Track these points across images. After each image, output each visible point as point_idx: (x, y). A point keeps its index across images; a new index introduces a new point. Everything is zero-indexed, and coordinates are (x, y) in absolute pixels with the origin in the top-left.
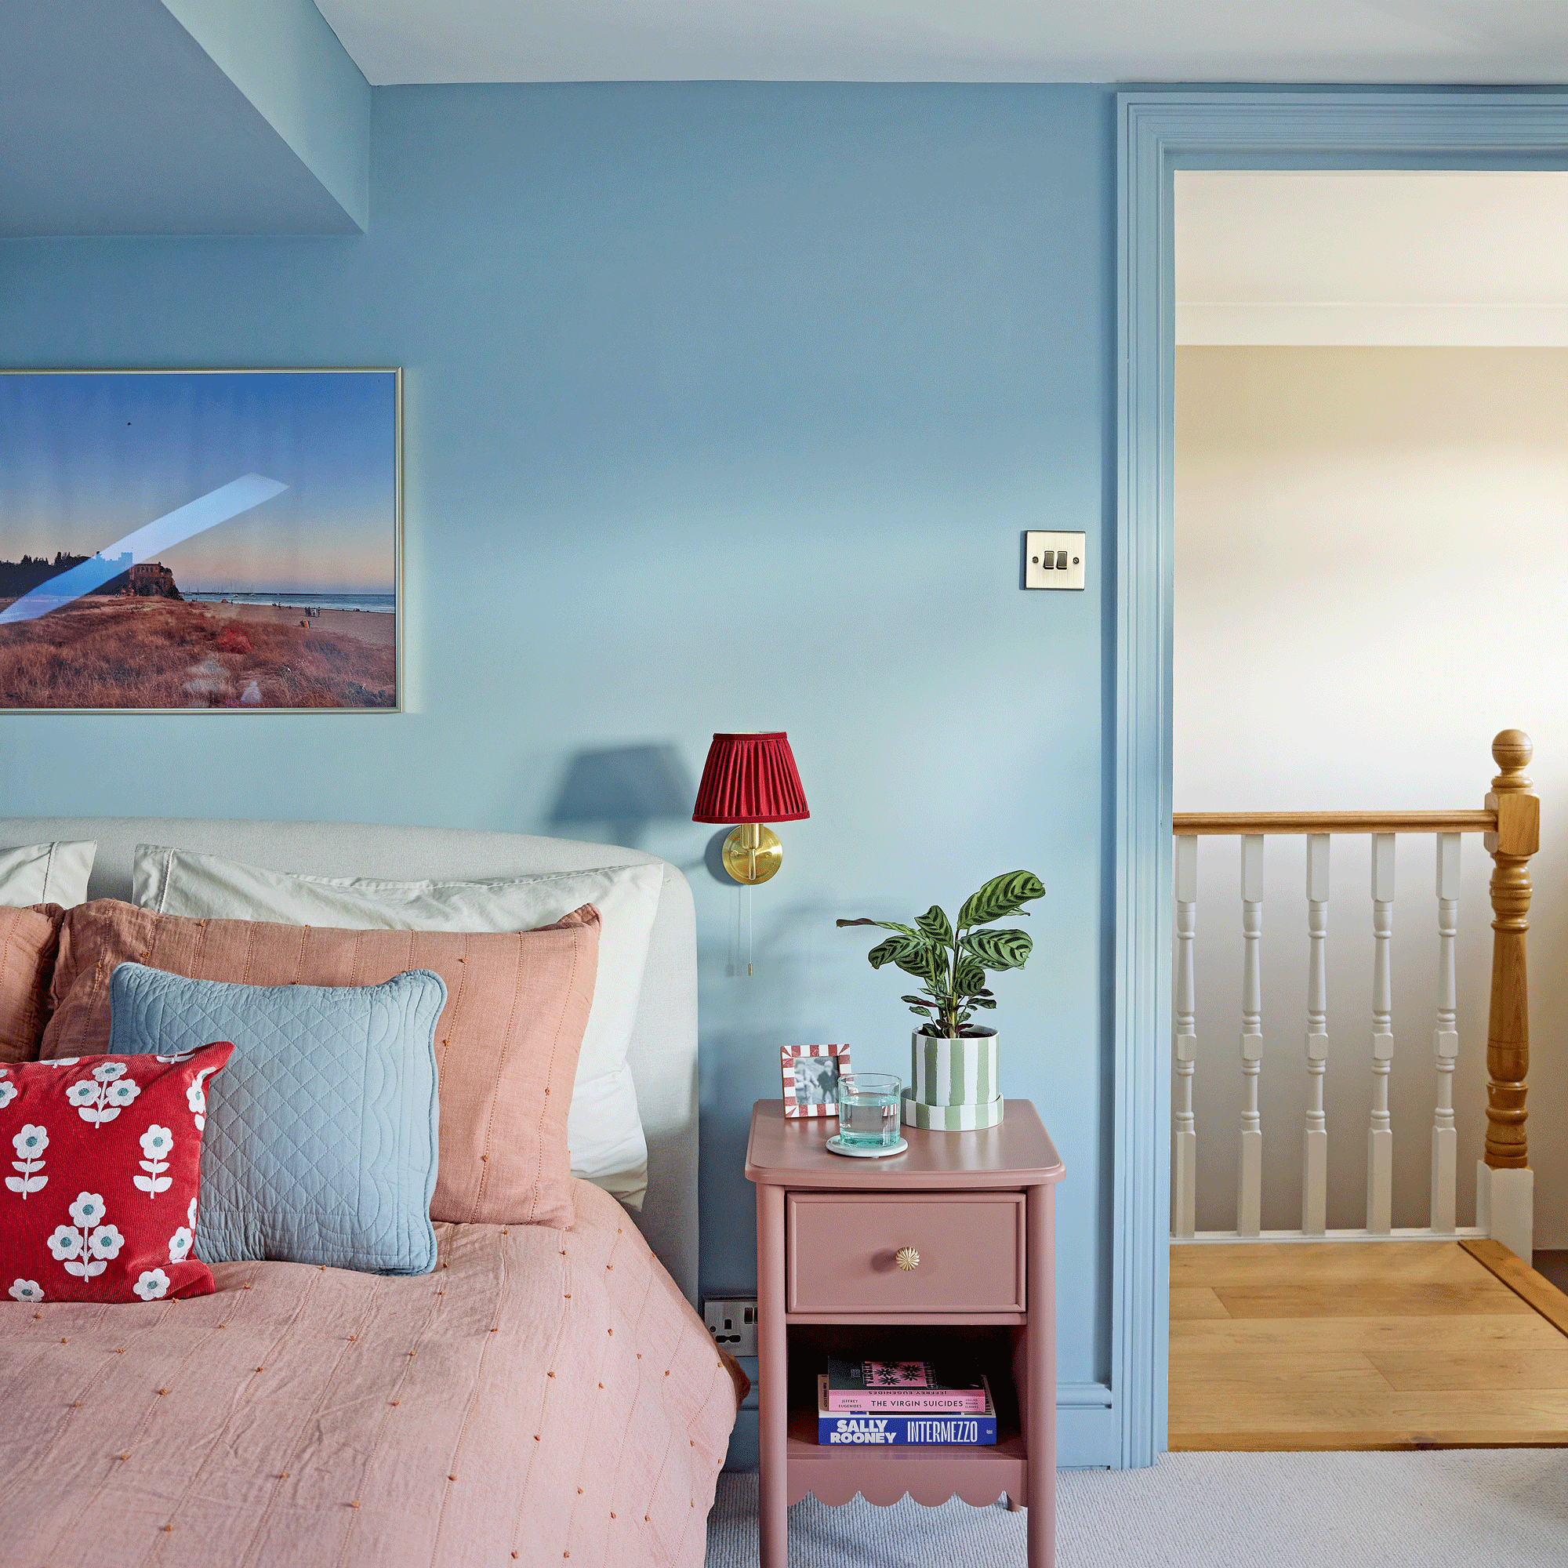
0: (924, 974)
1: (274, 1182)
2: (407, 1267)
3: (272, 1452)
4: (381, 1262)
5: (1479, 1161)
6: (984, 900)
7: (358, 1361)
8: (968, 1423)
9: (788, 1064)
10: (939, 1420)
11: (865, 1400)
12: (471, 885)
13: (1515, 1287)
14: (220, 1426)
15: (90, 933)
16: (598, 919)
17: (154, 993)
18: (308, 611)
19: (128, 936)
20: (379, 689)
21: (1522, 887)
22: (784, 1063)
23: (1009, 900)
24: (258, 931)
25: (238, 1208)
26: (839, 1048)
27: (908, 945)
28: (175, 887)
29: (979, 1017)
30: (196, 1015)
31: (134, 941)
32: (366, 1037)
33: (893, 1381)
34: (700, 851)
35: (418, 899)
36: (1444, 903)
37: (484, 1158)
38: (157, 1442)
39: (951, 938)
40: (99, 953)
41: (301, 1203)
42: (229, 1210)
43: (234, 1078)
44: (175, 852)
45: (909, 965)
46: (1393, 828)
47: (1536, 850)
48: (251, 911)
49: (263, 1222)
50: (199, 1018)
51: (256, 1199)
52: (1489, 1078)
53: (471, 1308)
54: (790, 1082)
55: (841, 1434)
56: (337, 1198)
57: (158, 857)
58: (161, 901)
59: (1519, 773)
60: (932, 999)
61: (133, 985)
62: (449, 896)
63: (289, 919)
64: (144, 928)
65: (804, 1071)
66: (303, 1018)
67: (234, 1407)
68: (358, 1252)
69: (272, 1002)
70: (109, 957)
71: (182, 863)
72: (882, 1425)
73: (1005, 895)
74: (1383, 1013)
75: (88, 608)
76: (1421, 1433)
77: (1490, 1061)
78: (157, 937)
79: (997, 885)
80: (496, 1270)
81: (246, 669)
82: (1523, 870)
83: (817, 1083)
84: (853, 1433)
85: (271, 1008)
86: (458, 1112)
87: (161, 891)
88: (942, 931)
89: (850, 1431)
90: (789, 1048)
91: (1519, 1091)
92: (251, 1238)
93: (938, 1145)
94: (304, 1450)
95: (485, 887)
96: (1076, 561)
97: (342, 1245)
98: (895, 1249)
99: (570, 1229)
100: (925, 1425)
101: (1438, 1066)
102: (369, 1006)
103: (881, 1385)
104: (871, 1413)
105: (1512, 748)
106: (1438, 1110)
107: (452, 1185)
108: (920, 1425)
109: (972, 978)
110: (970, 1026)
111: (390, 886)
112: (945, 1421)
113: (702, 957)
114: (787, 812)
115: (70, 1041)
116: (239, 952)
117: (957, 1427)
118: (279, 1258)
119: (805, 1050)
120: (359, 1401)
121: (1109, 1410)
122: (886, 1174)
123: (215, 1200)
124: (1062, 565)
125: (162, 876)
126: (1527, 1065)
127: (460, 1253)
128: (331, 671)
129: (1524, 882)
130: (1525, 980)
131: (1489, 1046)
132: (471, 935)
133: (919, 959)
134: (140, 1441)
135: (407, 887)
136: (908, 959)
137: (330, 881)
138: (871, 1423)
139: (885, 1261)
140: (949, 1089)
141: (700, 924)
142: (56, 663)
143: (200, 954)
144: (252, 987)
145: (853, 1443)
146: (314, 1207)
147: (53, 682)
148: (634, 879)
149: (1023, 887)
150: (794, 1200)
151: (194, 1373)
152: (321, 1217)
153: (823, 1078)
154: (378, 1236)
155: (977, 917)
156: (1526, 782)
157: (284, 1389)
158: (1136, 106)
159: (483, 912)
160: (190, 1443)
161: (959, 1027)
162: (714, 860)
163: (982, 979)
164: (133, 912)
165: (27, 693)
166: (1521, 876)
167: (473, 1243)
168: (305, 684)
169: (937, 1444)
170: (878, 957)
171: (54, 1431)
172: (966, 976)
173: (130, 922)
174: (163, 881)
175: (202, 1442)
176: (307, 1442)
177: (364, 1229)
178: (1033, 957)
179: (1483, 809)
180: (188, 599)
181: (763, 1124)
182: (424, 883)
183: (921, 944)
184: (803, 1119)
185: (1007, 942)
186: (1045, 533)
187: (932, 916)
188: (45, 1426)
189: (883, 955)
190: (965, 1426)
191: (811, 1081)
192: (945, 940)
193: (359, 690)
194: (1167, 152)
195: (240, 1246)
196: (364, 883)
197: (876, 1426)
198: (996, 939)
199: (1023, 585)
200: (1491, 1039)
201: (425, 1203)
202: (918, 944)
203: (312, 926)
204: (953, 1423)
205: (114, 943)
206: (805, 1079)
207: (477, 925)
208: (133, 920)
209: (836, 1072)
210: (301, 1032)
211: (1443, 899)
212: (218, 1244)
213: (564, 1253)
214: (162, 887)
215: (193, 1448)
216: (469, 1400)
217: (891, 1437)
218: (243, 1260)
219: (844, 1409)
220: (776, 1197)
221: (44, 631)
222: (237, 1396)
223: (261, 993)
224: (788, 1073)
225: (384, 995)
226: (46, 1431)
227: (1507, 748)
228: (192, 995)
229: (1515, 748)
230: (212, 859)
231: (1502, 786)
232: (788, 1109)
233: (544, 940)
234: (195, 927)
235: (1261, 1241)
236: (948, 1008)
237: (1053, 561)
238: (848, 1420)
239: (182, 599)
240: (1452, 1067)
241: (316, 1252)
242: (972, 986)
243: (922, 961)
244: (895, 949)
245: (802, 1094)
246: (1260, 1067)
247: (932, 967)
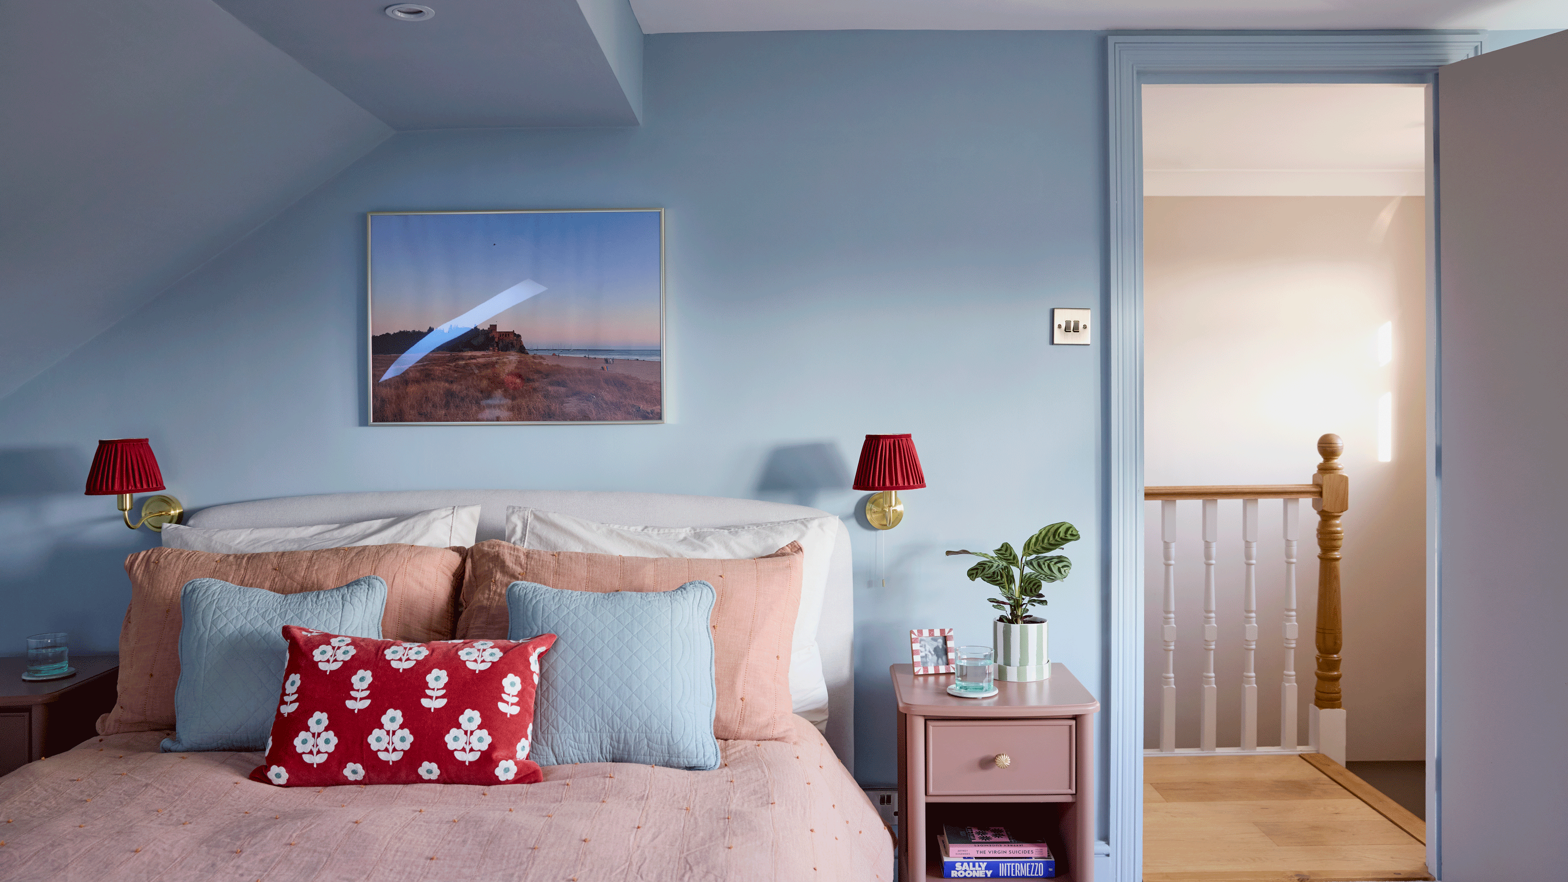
0: (1001, 585)
1: (619, 714)
2: (703, 765)
3: (664, 877)
4: (687, 763)
5: (1311, 704)
6: (1040, 539)
7: (696, 823)
8: (1037, 864)
9: (916, 641)
10: (1019, 862)
11: (972, 850)
12: (718, 530)
13: (1340, 782)
14: (626, 861)
15: (485, 560)
16: (801, 550)
17: (536, 598)
18: (606, 360)
19: (510, 562)
20: (651, 409)
21: (1338, 532)
22: (913, 640)
23: (1056, 541)
24: (591, 559)
25: (596, 730)
26: (947, 631)
27: (992, 566)
28: (533, 532)
29: (1034, 611)
30: (563, 611)
31: (514, 566)
32: (670, 622)
33: (988, 838)
34: (851, 509)
35: (685, 539)
36: (1288, 543)
37: (742, 699)
38: (591, 870)
39: (1017, 561)
40: (492, 573)
41: (636, 727)
42: (591, 732)
43: (590, 650)
44: (532, 511)
45: (990, 579)
46: (1257, 496)
47: (1346, 509)
48: (581, 547)
49: (612, 739)
50: (565, 613)
51: (608, 724)
52: (1316, 652)
53: (754, 791)
54: (917, 652)
55: (958, 871)
56: (658, 723)
57: (521, 514)
58: (524, 541)
59: (1335, 461)
60: (1006, 600)
61: (522, 594)
62: (705, 537)
63: (606, 552)
64: (520, 557)
65: (925, 645)
66: (630, 611)
67: (631, 849)
68: (672, 757)
69: (610, 602)
70: (499, 576)
71: (537, 518)
72: (984, 866)
73: (1054, 537)
74: (1251, 612)
75: (469, 359)
76: (1298, 872)
77: (1317, 642)
78: (529, 563)
79: (1049, 531)
80: (761, 767)
81: (567, 396)
82: (1338, 522)
83: (933, 653)
84: (965, 871)
85: (609, 606)
86: (725, 670)
87: (524, 535)
88: (1012, 557)
89: (964, 869)
90: (915, 631)
91: (1337, 660)
92: (604, 749)
93: (1013, 691)
94: (683, 875)
95: (726, 531)
96: (1085, 327)
97: (662, 752)
98: (994, 755)
99: (795, 743)
100: (1011, 866)
101: (1285, 645)
102: (670, 603)
103: (981, 841)
104: (976, 858)
105: (1330, 445)
106: (1285, 672)
107: (723, 716)
108: (1007, 866)
109: (1033, 586)
110: (1030, 616)
111: (667, 531)
112: (1023, 863)
113: (855, 575)
114: (914, 484)
115: (477, 628)
116: (582, 572)
117: (1030, 867)
118: (621, 760)
119: (926, 633)
120: (707, 846)
121: (1108, 858)
122: (985, 708)
123: (582, 725)
124: (1076, 330)
125: (524, 525)
126: (1341, 644)
127: (732, 758)
128: (621, 398)
129: (1339, 529)
130: (1339, 591)
131: (1317, 632)
132: (724, 560)
133: (995, 576)
134: (581, 870)
135: (677, 532)
136: (988, 576)
137: (629, 528)
138: (977, 864)
139: (988, 763)
140: (1019, 656)
141: (854, 554)
142: (450, 394)
143: (556, 573)
144: (595, 593)
145: (965, 877)
146: (644, 729)
147: (447, 405)
148: (821, 526)
149: (1066, 532)
150: (929, 723)
151: (600, 829)
152: (649, 735)
153: (936, 650)
154: (684, 746)
155: (1035, 550)
156: (1340, 467)
157: (657, 840)
158: (1121, 45)
159: (727, 546)
160: (611, 872)
161: (1022, 618)
162: (860, 515)
163: (1040, 586)
164: (511, 547)
165: (431, 412)
166: (1338, 526)
167: (740, 751)
168: (604, 405)
169: (1018, 877)
170: (973, 573)
171: (526, 864)
172: (1029, 584)
173: (510, 554)
174: (525, 528)
175: (618, 871)
176: (683, 871)
177: (675, 742)
178: (1072, 573)
179: (1311, 483)
180: (531, 354)
181: (902, 679)
182: (688, 529)
183: (1001, 565)
184: (926, 675)
185: (1056, 563)
186: (1066, 310)
187: (1004, 549)
188: (520, 861)
189: (977, 573)
190: (1035, 866)
191: (930, 652)
192: (1014, 563)
193: (638, 410)
194: (1138, 73)
195: (597, 754)
196: (650, 529)
197: (980, 866)
198: (1048, 562)
199: (1052, 342)
200: (1318, 628)
201: (710, 725)
202: (999, 565)
203: (623, 555)
204: (1028, 864)
205: (501, 567)
206: (926, 650)
207: (723, 554)
208: (512, 552)
209: (945, 646)
210: (630, 620)
211: (1288, 540)
212: (584, 753)
213: (798, 758)
214: (524, 533)
215: (614, 874)
216: (773, 845)
217: (989, 873)
218: (599, 762)
219: (959, 856)
220: (920, 723)
221: (442, 374)
222: (631, 843)
223: (602, 597)
224: (916, 646)
225: (679, 596)
226: (521, 864)
227: (1327, 445)
228: (560, 599)
229: (1333, 445)
230: (556, 515)
231: (1325, 469)
232: (916, 669)
233: (770, 563)
234: (551, 556)
235: (1176, 755)
236: (1016, 605)
237: (1070, 327)
238: (962, 863)
239: (528, 353)
240: (1294, 646)
241: (645, 757)
242: (1033, 591)
243: (997, 577)
244: (984, 569)
245: (924, 659)
246: (1175, 646)
247: (1005, 579)
